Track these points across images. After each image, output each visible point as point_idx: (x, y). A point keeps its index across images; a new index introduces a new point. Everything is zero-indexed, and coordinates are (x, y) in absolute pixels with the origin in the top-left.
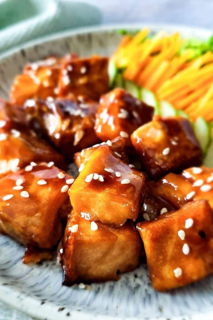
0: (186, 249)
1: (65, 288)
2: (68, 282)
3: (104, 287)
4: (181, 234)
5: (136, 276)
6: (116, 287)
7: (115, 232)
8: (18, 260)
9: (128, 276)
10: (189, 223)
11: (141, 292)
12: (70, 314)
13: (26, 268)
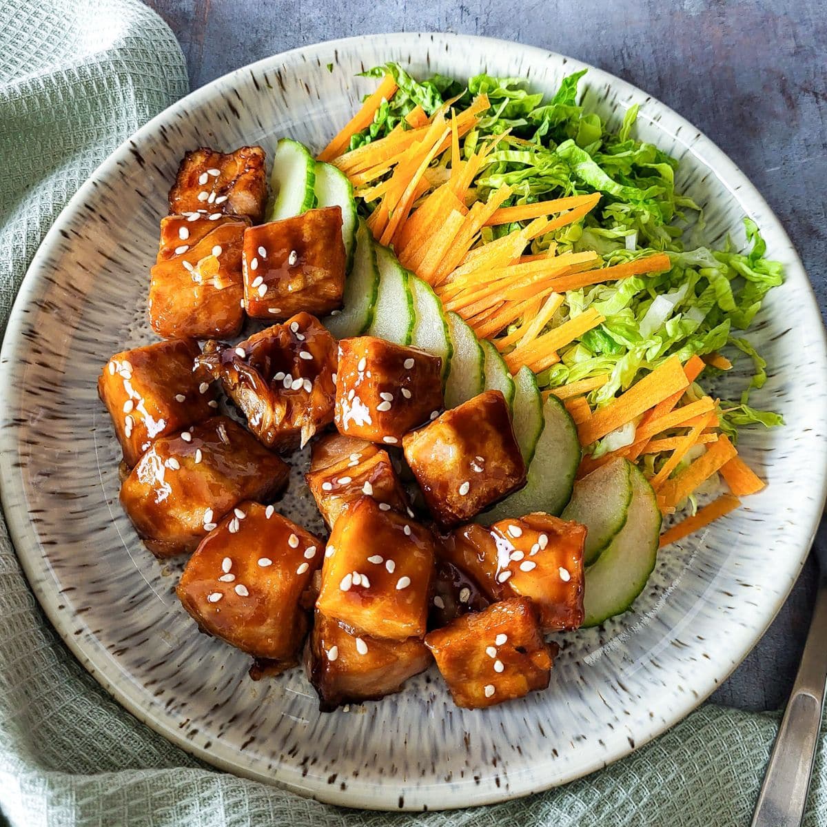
0: (499, 667)
1: (325, 716)
2: (327, 706)
3: (382, 705)
4: (491, 652)
5: (428, 681)
6: (399, 704)
7: (394, 650)
8: (243, 675)
9: (417, 682)
10: (501, 639)
11: (438, 709)
12: (346, 784)
13: (258, 686)
